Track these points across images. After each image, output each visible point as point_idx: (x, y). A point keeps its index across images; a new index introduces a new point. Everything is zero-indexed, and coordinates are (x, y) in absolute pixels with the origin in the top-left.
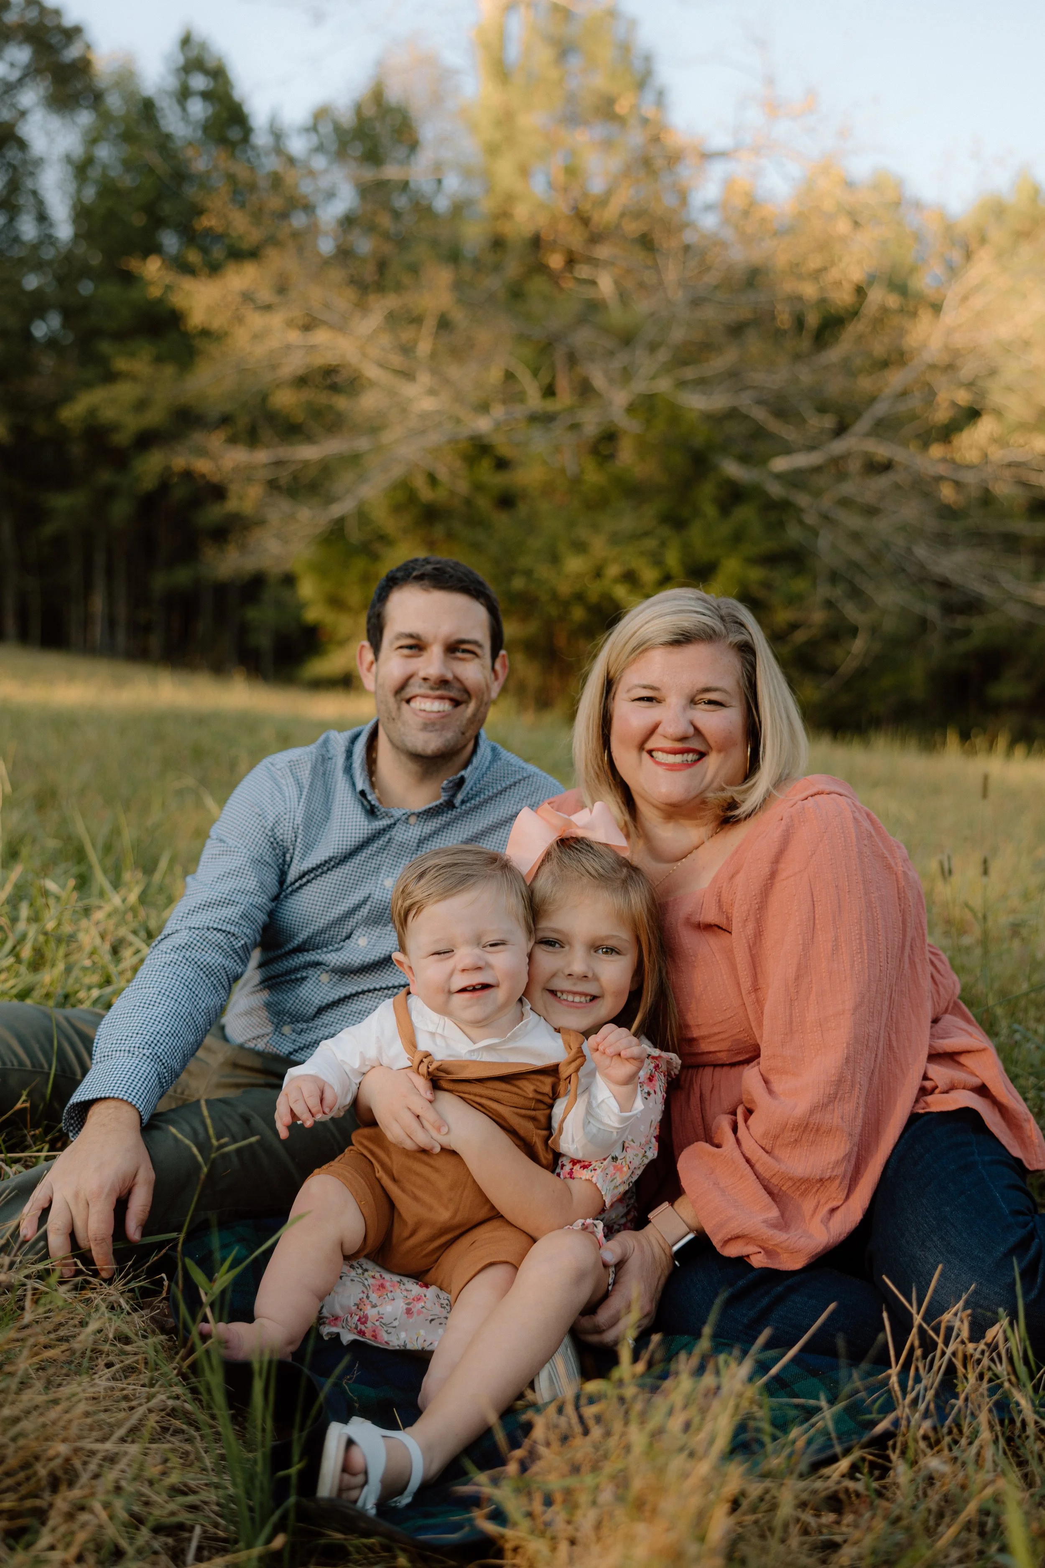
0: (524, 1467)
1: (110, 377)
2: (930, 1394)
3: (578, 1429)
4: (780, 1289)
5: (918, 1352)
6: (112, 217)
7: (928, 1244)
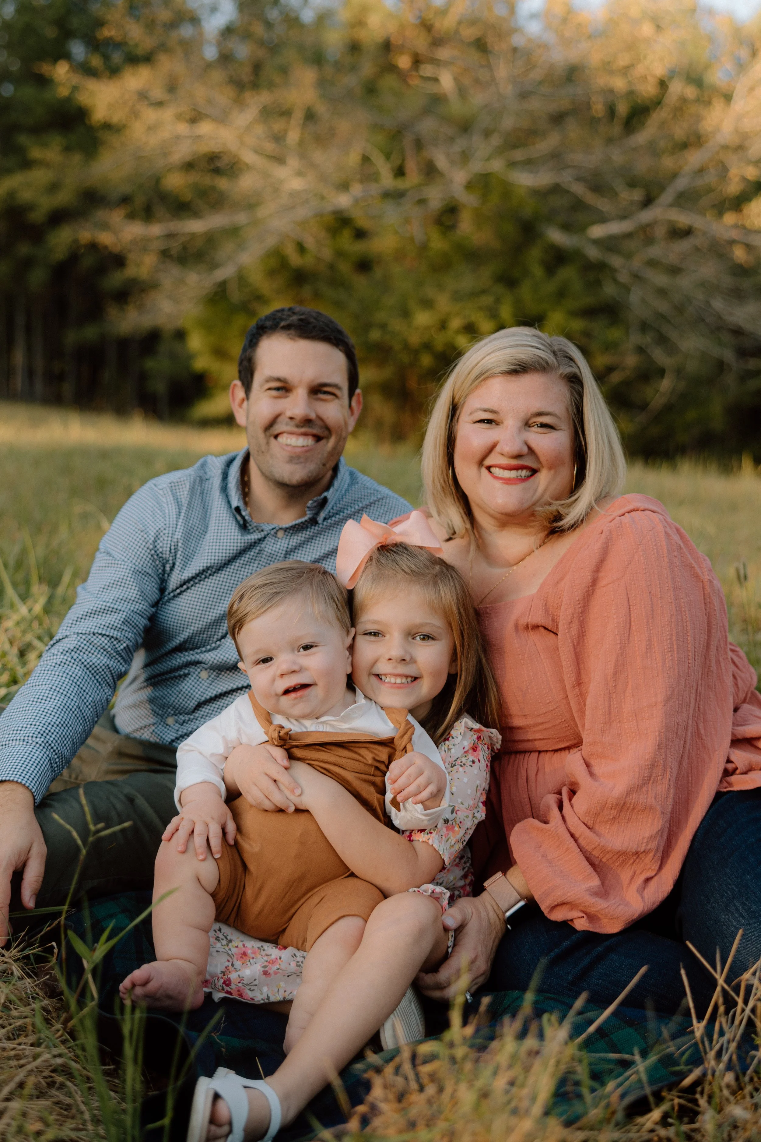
0: (365, 1121)
1: (27, 164)
2: (733, 1046)
3: (414, 1085)
4: (600, 949)
5: (722, 1009)
6: (28, 30)
7: (731, 908)
